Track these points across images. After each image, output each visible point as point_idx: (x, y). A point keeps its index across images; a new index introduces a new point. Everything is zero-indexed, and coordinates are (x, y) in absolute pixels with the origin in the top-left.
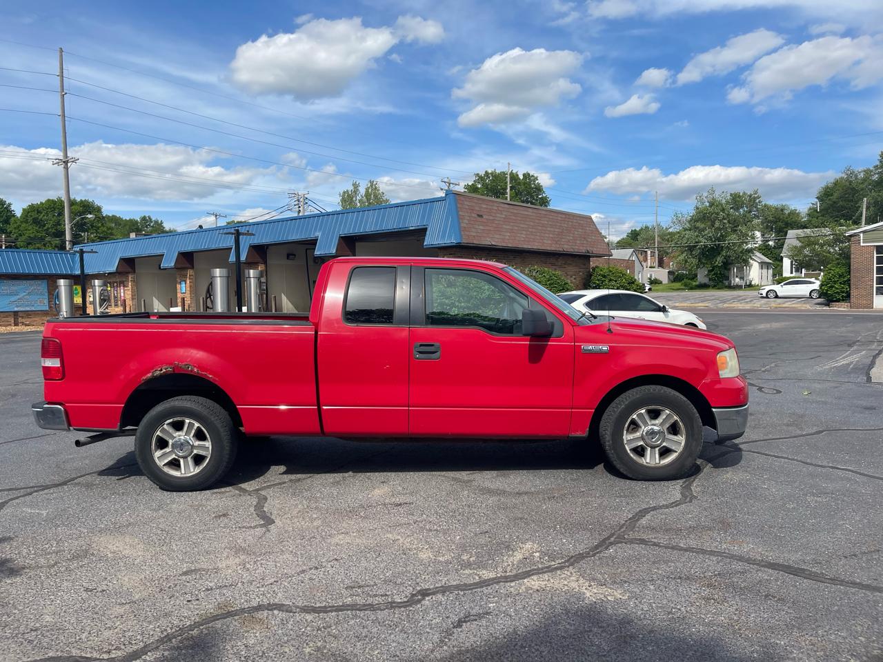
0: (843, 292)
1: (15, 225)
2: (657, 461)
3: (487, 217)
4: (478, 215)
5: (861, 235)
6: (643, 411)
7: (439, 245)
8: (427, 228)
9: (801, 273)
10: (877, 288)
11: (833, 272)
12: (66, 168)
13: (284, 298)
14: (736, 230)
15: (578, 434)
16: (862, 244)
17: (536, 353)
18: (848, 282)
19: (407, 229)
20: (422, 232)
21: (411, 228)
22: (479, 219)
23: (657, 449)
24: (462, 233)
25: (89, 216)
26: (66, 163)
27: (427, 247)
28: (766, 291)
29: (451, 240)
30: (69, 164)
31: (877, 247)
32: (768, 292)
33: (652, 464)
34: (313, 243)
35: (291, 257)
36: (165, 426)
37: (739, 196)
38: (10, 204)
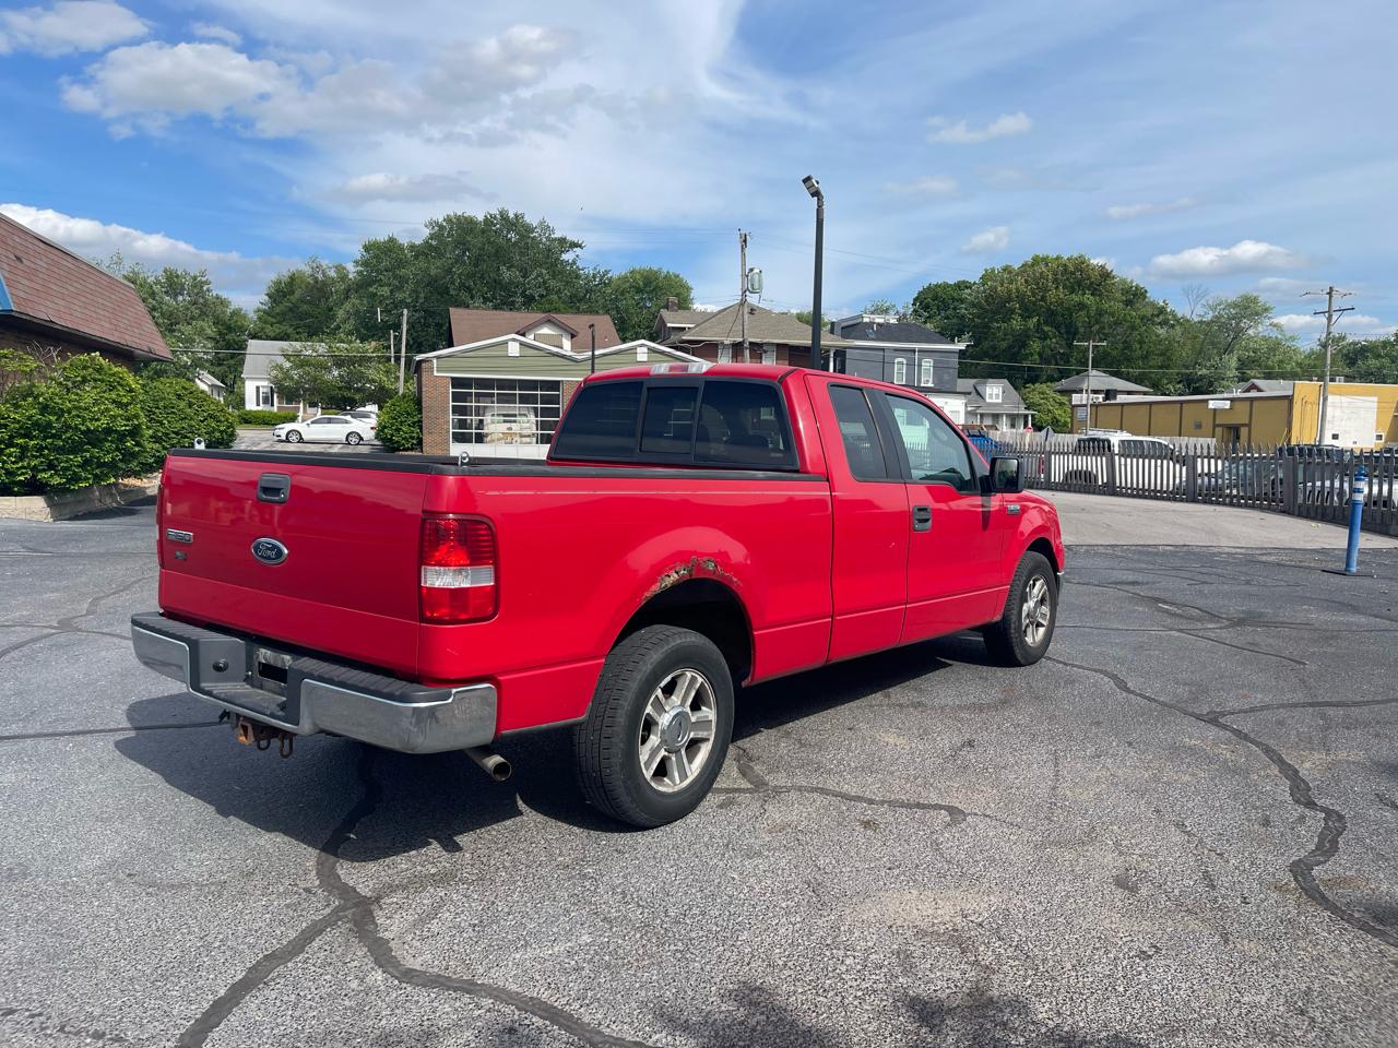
0: (413, 438)
5: (435, 361)
9: (272, 405)
10: (453, 433)
11: (398, 409)
14: (174, 331)
16: (435, 374)
18: (419, 424)
22: (19, 264)
28: (285, 431)
31: (453, 378)
32: (288, 434)
36: (659, 693)
37: (177, 276)
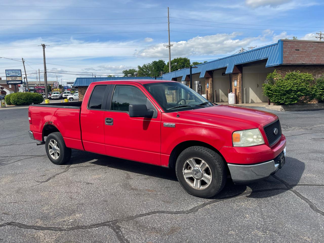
1: (165, 68)
2: (199, 186)
3: (301, 50)
4: (296, 50)
6: (191, 159)
7: (272, 66)
8: (268, 58)
12: (170, 48)
13: (220, 91)
15: (164, 166)
17: (146, 125)
19: (260, 60)
20: (265, 60)
21: (262, 59)
22: (297, 52)
23: (199, 181)
24: (284, 59)
25: (175, 64)
26: (170, 46)
27: (267, 67)
29: (278, 63)
30: (170, 47)
33: (196, 188)
34: (225, 68)
35: (224, 74)
36: (50, 142)
38: (164, 61)
